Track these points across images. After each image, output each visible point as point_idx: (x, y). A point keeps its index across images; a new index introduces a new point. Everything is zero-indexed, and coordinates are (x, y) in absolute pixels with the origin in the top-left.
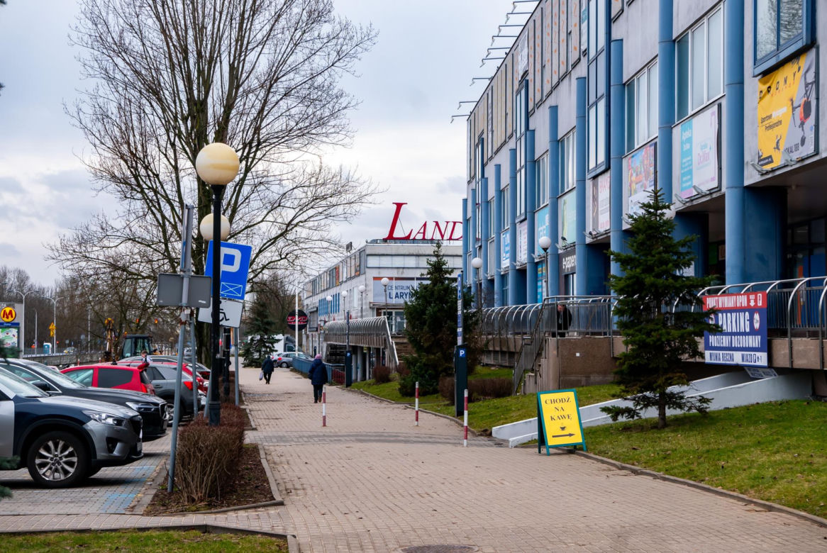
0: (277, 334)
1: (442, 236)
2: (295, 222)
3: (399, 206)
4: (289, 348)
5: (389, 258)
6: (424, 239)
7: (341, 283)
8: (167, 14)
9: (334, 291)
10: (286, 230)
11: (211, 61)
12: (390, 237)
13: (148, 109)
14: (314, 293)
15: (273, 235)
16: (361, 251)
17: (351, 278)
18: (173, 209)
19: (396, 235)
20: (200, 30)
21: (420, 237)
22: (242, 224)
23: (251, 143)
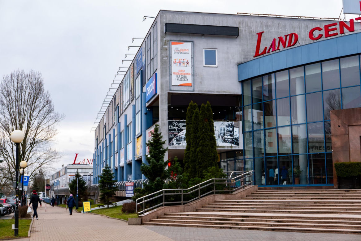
0: (40, 192)
1: (89, 163)
2: (44, 163)
3: (77, 154)
4: (44, 196)
5: (74, 169)
6: (84, 164)
7: (60, 176)
8: (11, 110)
9: (57, 179)
10: (41, 165)
11: (23, 122)
12: (74, 164)
13: (6, 134)
14: (53, 179)
15: (38, 166)
16: (66, 167)
17: (63, 175)
18: (11, 160)
19: (75, 163)
20: (20, 115)
21: (83, 163)
22: (29, 164)
23: (32, 143)
